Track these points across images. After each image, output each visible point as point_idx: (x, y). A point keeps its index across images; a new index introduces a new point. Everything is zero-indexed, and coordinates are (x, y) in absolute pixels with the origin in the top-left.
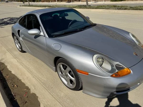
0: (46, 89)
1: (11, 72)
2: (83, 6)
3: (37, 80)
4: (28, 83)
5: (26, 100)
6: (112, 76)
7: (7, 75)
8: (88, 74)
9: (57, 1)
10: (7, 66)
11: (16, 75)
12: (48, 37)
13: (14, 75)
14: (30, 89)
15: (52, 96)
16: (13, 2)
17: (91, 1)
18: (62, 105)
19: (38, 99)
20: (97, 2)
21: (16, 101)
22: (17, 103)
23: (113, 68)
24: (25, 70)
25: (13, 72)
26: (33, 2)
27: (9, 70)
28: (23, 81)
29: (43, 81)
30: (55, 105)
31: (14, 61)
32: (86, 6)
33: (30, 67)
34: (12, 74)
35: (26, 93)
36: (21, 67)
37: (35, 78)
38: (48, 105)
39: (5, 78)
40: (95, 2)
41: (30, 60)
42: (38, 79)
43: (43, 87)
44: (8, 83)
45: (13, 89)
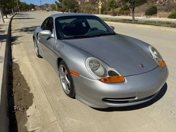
0: (45, 92)
1: (21, 72)
2: (129, 20)
3: (40, 83)
4: (31, 84)
5: (22, 98)
6: (100, 80)
7: (16, 75)
8: (79, 76)
9: (101, 14)
10: (20, 67)
11: (24, 76)
12: (57, 39)
13: (22, 75)
14: (30, 89)
15: (48, 98)
16: (54, 11)
17: (141, 16)
18: (52, 108)
19: (33, 99)
20: (149, 17)
21: (13, 96)
22: (13, 99)
23: (106, 73)
24: (34, 72)
25: (22, 73)
26: (74, 12)
27: (20, 70)
28: (27, 82)
29: (45, 85)
30: (45, 107)
31: (28, 64)
32: (131, 20)
33: (40, 71)
34: (21, 74)
35: (25, 92)
36: (31, 69)
37: (40, 81)
38: (40, 105)
39: (13, 76)
40: (147, 17)
41: (43, 65)
42: (42, 82)
43: (42, 90)
44: (14, 81)
45: (15, 87)
